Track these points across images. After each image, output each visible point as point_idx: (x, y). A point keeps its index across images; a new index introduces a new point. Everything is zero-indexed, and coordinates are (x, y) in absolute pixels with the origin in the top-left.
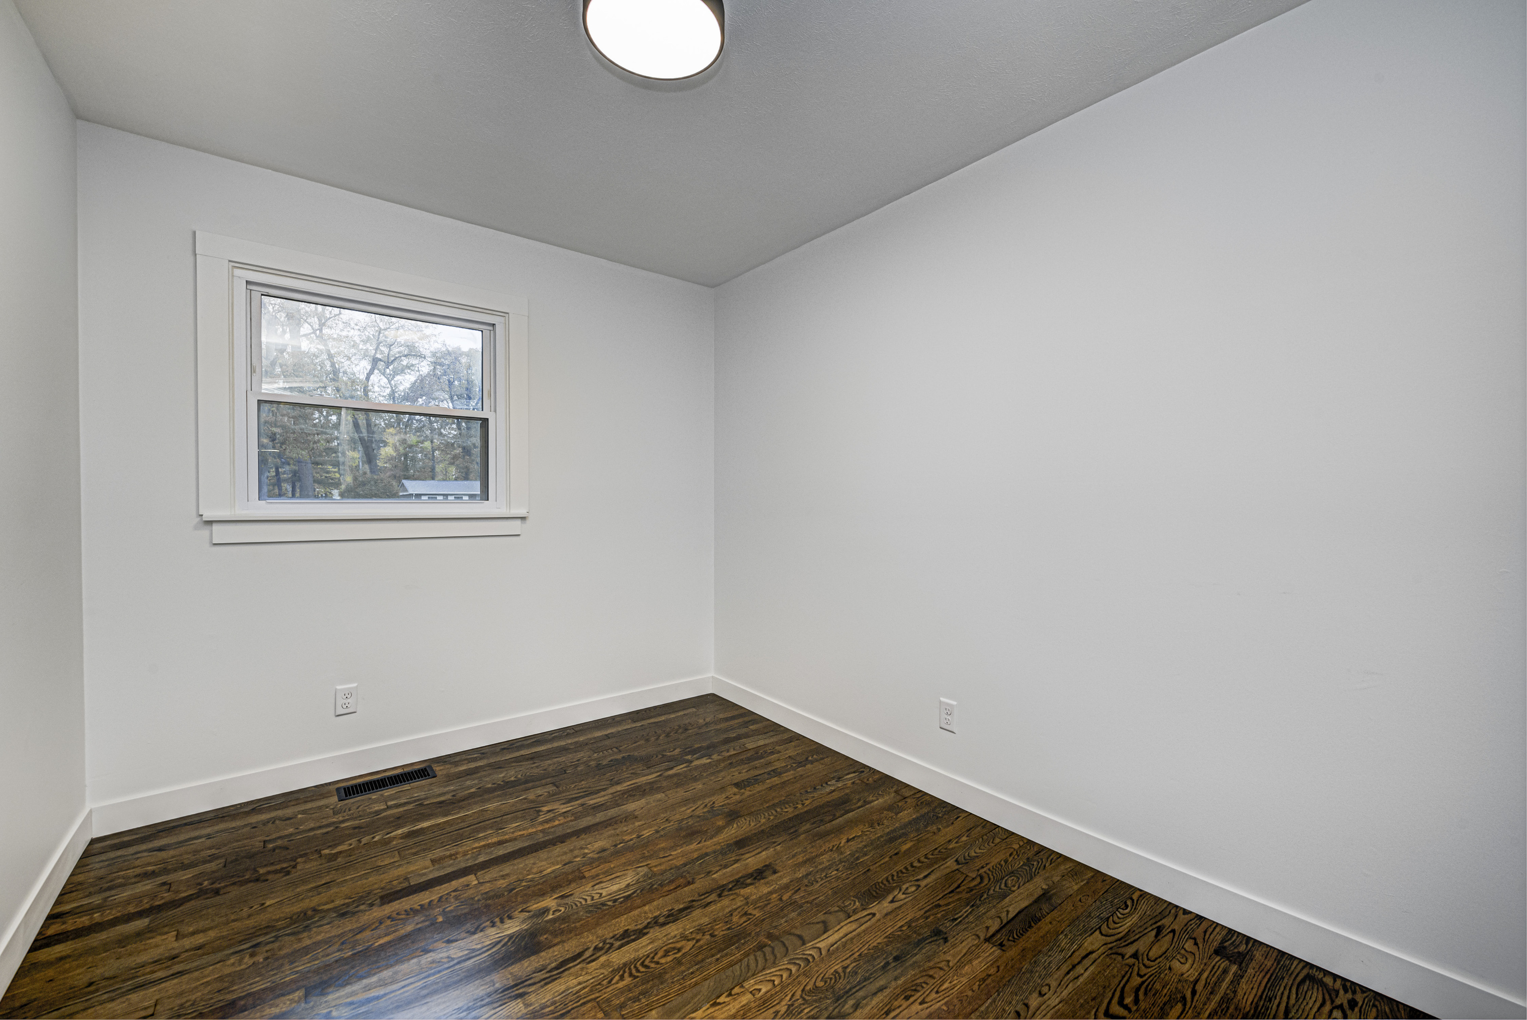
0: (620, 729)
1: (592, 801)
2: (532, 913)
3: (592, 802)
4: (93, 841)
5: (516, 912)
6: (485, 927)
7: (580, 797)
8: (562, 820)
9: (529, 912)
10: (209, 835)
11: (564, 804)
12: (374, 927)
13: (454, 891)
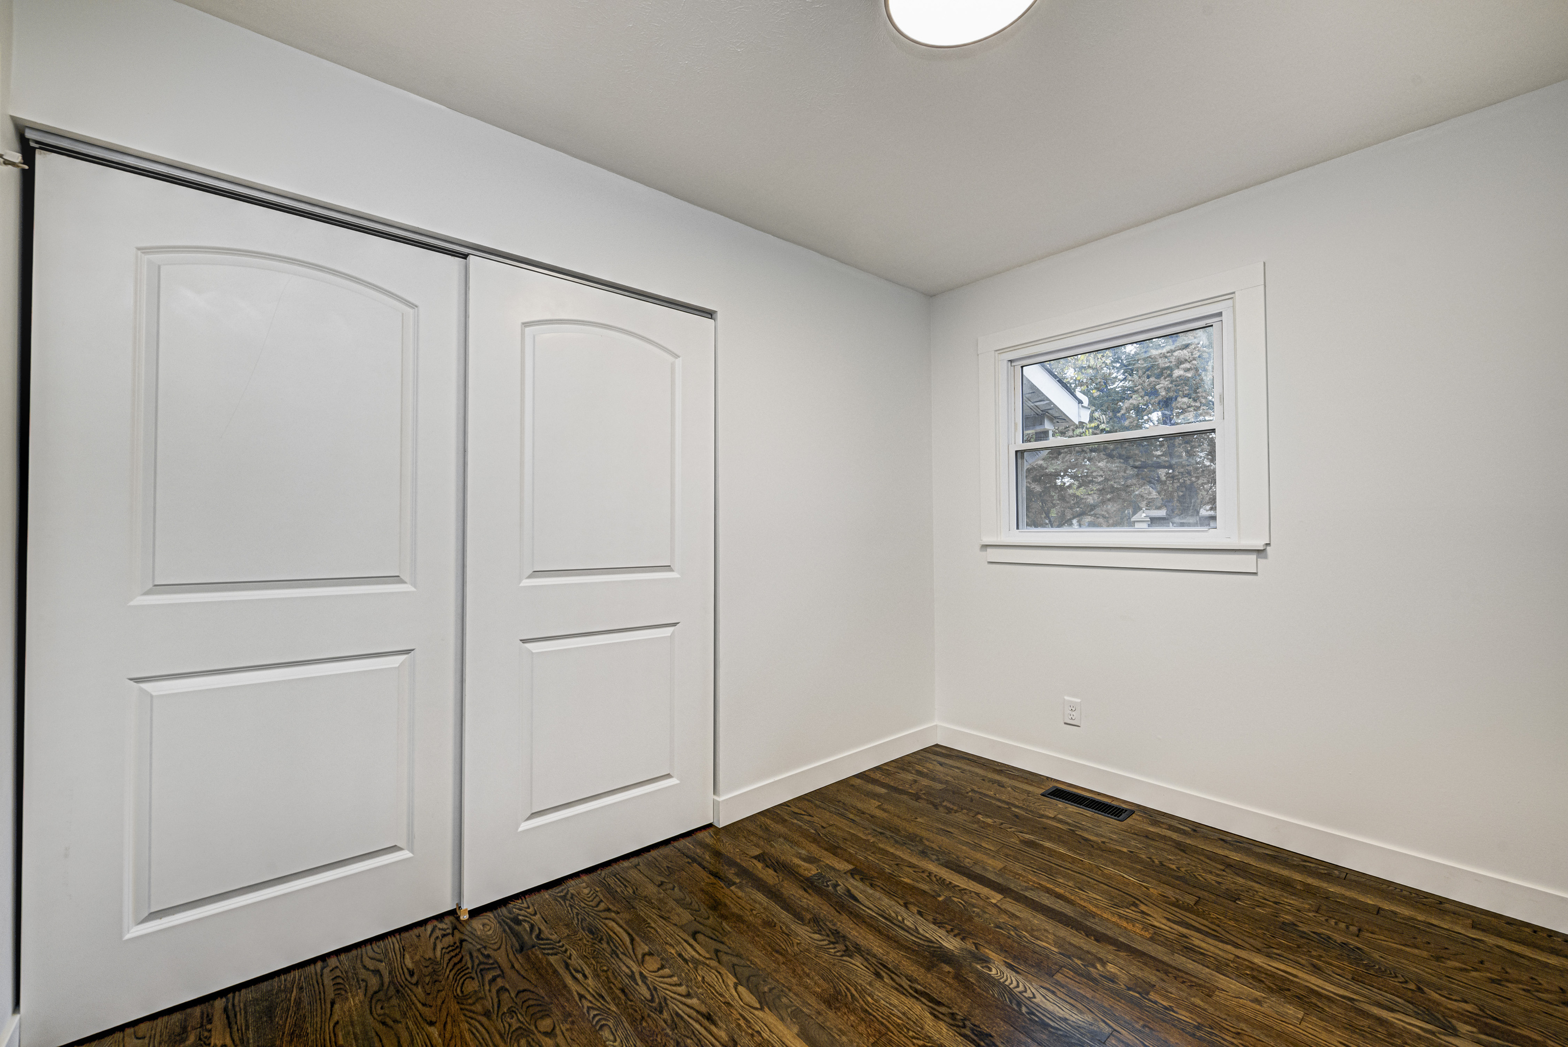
0: (1421, 917)
1: (1197, 940)
2: (976, 951)
3: (1197, 942)
4: (937, 745)
5: (971, 941)
6: (944, 927)
7: (1194, 927)
8: (1138, 928)
9: (977, 948)
10: (965, 770)
11: (1168, 920)
12: (916, 870)
13: (975, 893)
